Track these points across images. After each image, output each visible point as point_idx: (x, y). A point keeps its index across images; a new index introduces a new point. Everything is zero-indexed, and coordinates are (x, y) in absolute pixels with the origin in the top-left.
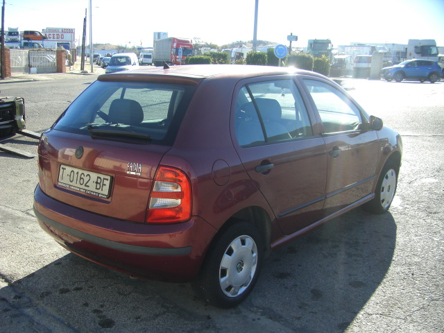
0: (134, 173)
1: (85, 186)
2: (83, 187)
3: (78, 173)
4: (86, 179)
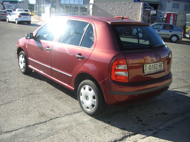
1: (156, 69)
3: (152, 65)
4: (156, 66)
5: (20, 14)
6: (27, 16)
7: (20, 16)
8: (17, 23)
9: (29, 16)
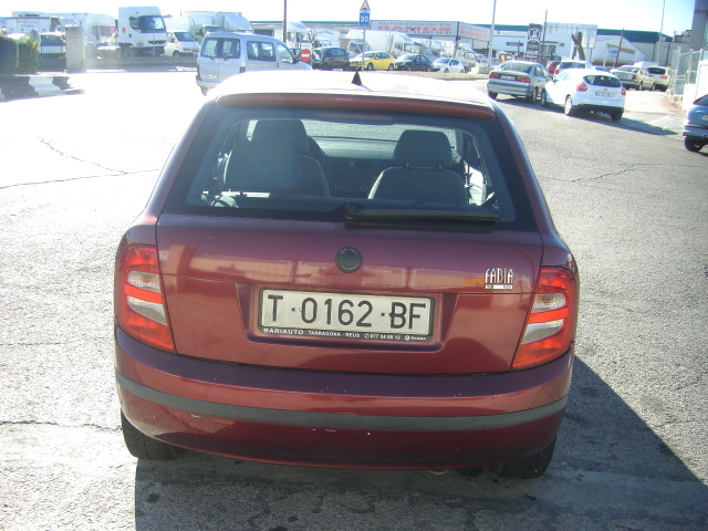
0: (501, 287)
1: (359, 324)
2: (353, 327)
3: (328, 302)
4: (358, 312)
5: (586, 78)
6: (610, 89)
7: (581, 89)
8: (567, 112)
9: (620, 89)
